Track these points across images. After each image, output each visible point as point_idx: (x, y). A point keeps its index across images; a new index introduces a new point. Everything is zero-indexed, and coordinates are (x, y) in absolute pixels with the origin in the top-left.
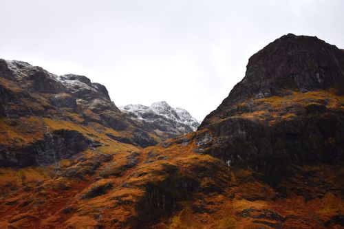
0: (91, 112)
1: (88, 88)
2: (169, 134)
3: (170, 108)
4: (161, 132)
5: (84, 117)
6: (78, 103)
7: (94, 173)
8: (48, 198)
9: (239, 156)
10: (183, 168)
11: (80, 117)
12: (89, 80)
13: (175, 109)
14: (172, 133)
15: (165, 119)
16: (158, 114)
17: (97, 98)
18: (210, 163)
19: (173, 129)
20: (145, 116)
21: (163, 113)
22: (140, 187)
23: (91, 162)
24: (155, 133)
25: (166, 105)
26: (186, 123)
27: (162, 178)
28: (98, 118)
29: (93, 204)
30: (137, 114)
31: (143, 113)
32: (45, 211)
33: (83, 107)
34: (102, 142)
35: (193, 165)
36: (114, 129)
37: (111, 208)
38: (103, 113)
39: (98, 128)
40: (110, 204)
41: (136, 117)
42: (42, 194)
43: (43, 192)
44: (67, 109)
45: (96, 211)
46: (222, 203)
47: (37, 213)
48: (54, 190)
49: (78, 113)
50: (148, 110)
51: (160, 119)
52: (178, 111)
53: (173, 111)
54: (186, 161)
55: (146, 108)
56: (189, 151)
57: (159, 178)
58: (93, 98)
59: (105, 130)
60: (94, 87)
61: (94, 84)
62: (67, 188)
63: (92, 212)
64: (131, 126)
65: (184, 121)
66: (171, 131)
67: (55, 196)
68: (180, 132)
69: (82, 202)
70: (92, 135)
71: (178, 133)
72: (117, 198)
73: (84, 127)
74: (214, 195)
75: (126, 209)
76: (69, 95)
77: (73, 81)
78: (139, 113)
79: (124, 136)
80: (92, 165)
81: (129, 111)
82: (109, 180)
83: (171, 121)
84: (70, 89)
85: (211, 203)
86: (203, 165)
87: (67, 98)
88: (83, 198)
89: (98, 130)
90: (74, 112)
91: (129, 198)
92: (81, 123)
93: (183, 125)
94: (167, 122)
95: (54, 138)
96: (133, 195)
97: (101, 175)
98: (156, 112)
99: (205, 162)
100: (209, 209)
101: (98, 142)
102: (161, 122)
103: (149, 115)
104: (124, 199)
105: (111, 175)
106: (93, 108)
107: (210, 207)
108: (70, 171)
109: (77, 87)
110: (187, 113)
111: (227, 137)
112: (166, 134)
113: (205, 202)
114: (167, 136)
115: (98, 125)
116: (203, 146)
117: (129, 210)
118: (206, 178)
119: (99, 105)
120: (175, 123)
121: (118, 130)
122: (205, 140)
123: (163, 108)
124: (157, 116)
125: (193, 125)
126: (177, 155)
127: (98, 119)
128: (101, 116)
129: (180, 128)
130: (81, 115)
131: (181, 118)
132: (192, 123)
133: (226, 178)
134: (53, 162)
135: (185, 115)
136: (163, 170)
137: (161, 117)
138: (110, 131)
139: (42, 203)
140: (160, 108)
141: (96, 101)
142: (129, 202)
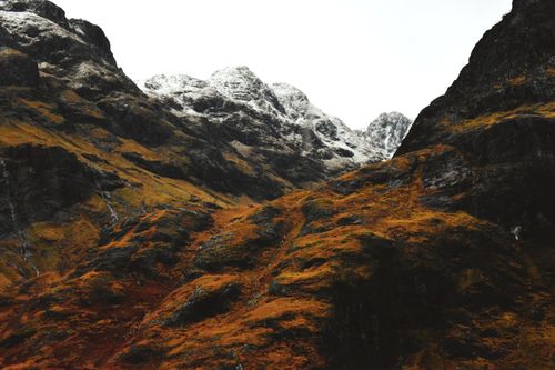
0: (78, 99)
1: (61, 32)
2: (265, 153)
3: (258, 83)
4: (246, 147)
5: (62, 109)
6: (42, 74)
7: (177, 260)
8: (74, 325)
9: (540, 216)
10: (410, 246)
11: (53, 111)
12: (61, 12)
13: (271, 86)
14: (273, 149)
15: (253, 113)
16: (232, 99)
17: (86, 59)
18: (472, 232)
19: (275, 141)
20: (200, 105)
21: (245, 98)
22: (318, 294)
23: (165, 231)
24: (235, 150)
25: (249, 76)
26: (300, 121)
27: (365, 271)
28: (97, 114)
29: (208, 339)
30: (179, 100)
31: (196, 97)
32: (74, 356)
33: (55, 84)
34: (122, 175)
35: (432, 238)
36: (139, 141)
37: (259, 347)
38: (108, 98)
39: (103, 140)
40: (252, 337)
41: (179, 108)
42: (55, 314)
43: (56, 308)
44: (19, 89)
45: (224, 357)
46: (517, 332)
47: (56, 361)
48: (83, 304)
49: (45, 100)
50: (207, 92)
51: (241, 114)
52: (279, 93)
53: (268, 93)
54: (414, 229)
55: (201, 84)
56: (411, 203)
57: (360, 271)
58: (78, 61)
59: (120, 144)
60: (73, 31)
61: (73, 21)
62: (114, 299)
63: (214, 358)
64: (179, 133)
65: (295, 117)
66: (271, 144)
67: (92, 320)
68: (291, 146)
69: (170, 333)
70: (94, 159)
71: (288, 151)
72: (269, 322)
73: (70, 138)
74: (495, 313)
75: (296, 351)
76: (18, 53)
77: (22, 15)
78: (185, 99)
79: (167, 160)
80: (167, 238)
81: (159, 92)
82: (227, 278)
83: (266, 118)
84: (15, 36)
85: (491, 333)
86: (455, 237)
87: (14, 60)
88: (171, 324)
89: (103, 145)
90: (35, 97)
91: (299, 322)
92: (60, 128)
93: (297, 129)
94: (257, 122)
95: (9, 167)
96: (307, 315)
97: (198, 266)
98: (228, 95)
99: (461, 229)
100: (488, 349)
101: (114, 177)
102: (245, 121)
103: (211, 104)
104: (286, 325)
105: (227, 264)
106: (78, 85)
107: (489, 342)
108: (115, 255)
109: (33, 31)
110: (302, 97)
111: (507, 167)
112: (258, 152)
113: (474, 329)
114: (261, 157)
115: (101, 132)
116: (448, 190)
117: (304, 353)
118: (469, 272)
119: (93, 79)
120: (277, 123)
121: (148, 145)
122: (450, 174)
123: (244, 84)
124: (232, 107)
125: (318, 129)
126: (384, 214)
127: (98, 116)
128: (102, 106)
129: (290, 137)
130: (55, 106)
131: (289, 110)
132: (315, 122)
133: (515, 270)
134: (11, 229)
135: (297, 103)
136: (365, 251)
137: (243, 107)
138: (130, 146)
139: (61, 337)
140: (235, 85)
141: (84, 68)
142: (300, 332)
